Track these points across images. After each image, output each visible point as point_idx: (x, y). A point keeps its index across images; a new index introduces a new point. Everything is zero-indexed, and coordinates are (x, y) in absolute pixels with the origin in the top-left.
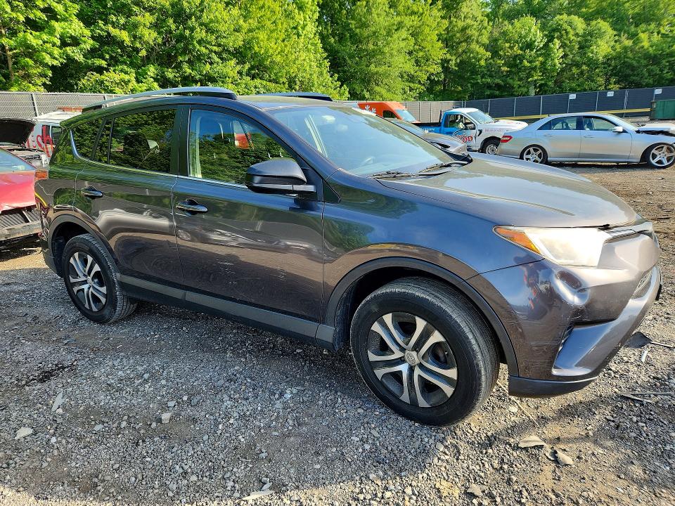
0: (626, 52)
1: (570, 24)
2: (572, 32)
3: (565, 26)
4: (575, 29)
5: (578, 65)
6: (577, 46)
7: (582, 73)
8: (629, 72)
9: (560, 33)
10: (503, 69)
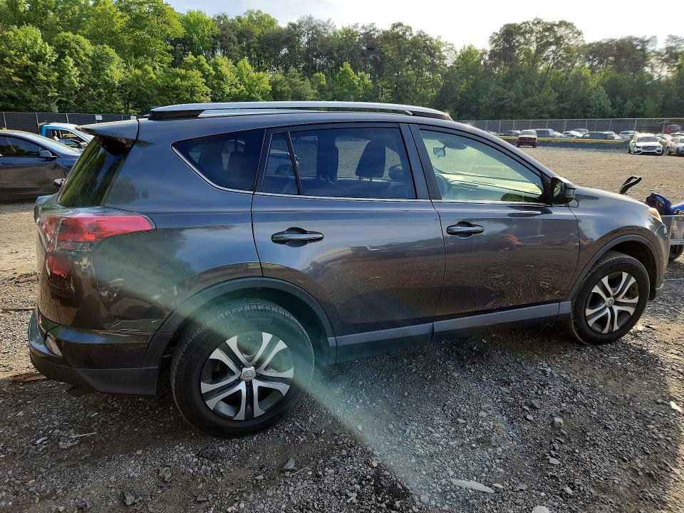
0: (138, 80)
1: (78, 43)
2: (82, 52)
3: (73, 44)
4: (84, 50)
5: (95, 86)
6: (90, 67)
7: (100, 95)
8: (145, 99)
9: (70, 51)
10: (14, 78)
